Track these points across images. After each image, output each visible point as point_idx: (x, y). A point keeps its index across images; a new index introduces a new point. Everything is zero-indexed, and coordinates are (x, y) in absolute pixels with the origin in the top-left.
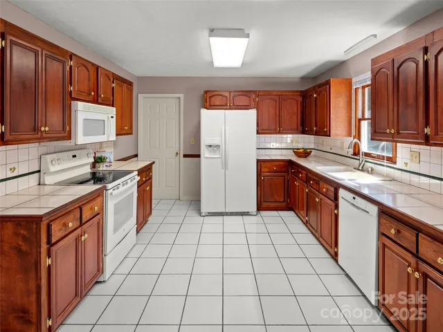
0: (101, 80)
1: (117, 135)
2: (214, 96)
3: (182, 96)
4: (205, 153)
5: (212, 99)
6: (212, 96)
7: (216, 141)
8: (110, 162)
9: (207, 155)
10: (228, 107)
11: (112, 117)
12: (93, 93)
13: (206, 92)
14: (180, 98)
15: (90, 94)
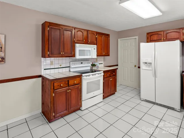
0: (89, 35)
1: (97, 56)
2: (153, 35)
3: (137, 37)
4: (143, 66)
5: (152, 37)
6: (152, 35)
7: (149, 61)
8: (98, 66)
9: (144, 68)
10: (163, 41)
11: (95, 49)
12: (84, 40)
13: (148, 34)
14: (136, 38)
15: (83, 41)
